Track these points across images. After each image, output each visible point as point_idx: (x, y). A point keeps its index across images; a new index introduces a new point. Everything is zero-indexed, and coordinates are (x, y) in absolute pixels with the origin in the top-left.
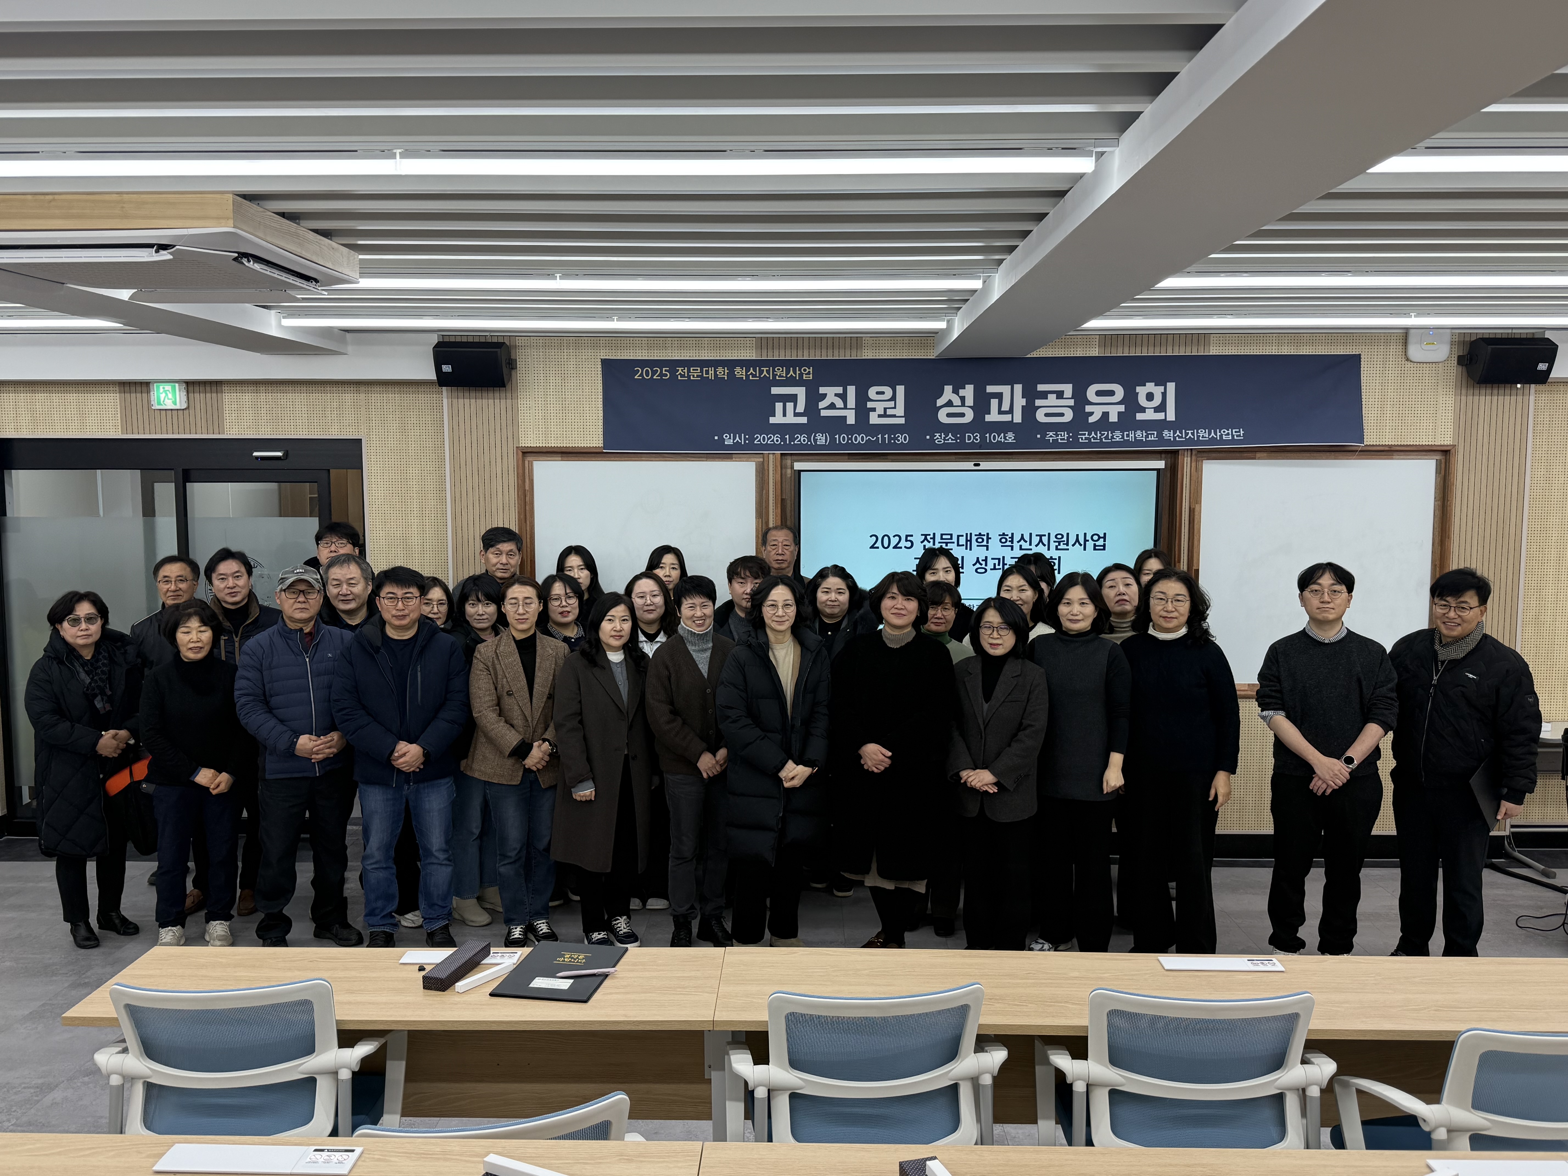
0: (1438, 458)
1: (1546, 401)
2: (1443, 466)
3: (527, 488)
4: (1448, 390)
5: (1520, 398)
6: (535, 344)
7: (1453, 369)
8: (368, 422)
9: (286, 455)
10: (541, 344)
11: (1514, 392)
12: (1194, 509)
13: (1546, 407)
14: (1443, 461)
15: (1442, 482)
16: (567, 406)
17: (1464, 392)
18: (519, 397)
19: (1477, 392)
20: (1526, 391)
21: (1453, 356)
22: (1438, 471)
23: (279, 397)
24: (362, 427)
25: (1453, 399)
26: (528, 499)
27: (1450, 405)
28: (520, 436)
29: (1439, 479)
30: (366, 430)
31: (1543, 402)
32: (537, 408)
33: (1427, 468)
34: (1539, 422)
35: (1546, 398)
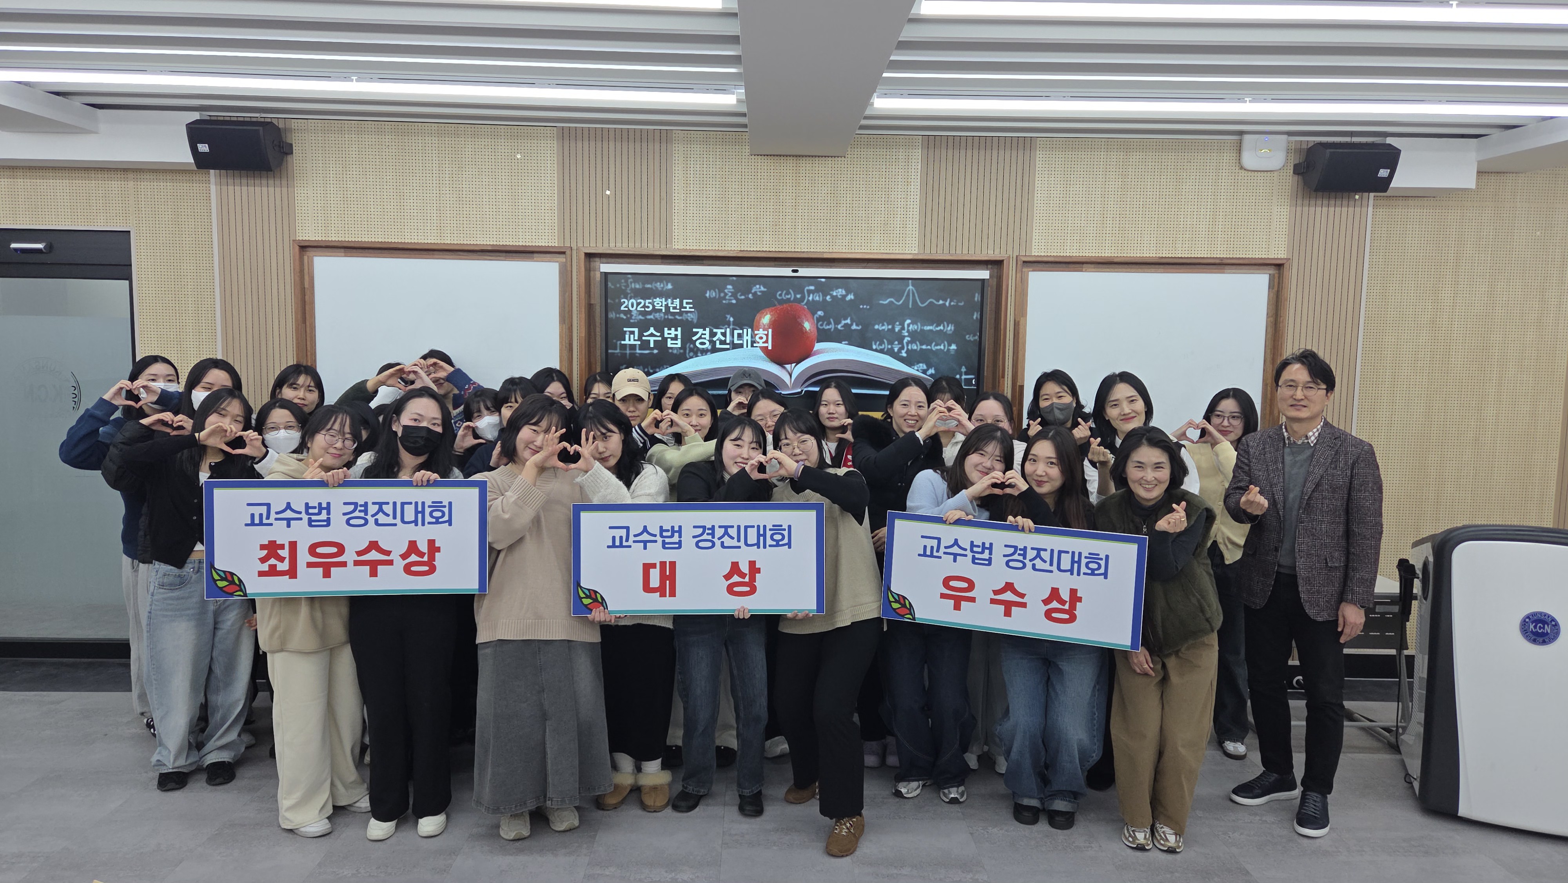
0: (1271, 272)
1: (1384, 216)
2: (1276, 280)
3: (306, 286)
4: (1283, 201)
5: (1358, 209)
6: (313, 128)
7: (1289, 180)
8: (137, 212)
9: (50, 248)
10: (319, 128)
11: (1352, 203)
12: (1019, 322)
13: (1383, 223)
14: (1276, 276)
15: (1275, 296)
16: (349, 196)
17: (1299, 202)
18: (296, 185)
19: (1313, 202)
20: (1365, 202)
21: (1289, 165)
22: (1271, 287)
23: (38, 184)
24: (130, 218)
25: (1288, 210)
26: (307, 297)
27: (1285, 217)
28: (297, 228)
29: (1272, 295)
30: (135, 222)
31: (1381, 217)
32: (315, 198)
33: (1260, 281)
34: (1376, 238)
35: (1384, 213)
